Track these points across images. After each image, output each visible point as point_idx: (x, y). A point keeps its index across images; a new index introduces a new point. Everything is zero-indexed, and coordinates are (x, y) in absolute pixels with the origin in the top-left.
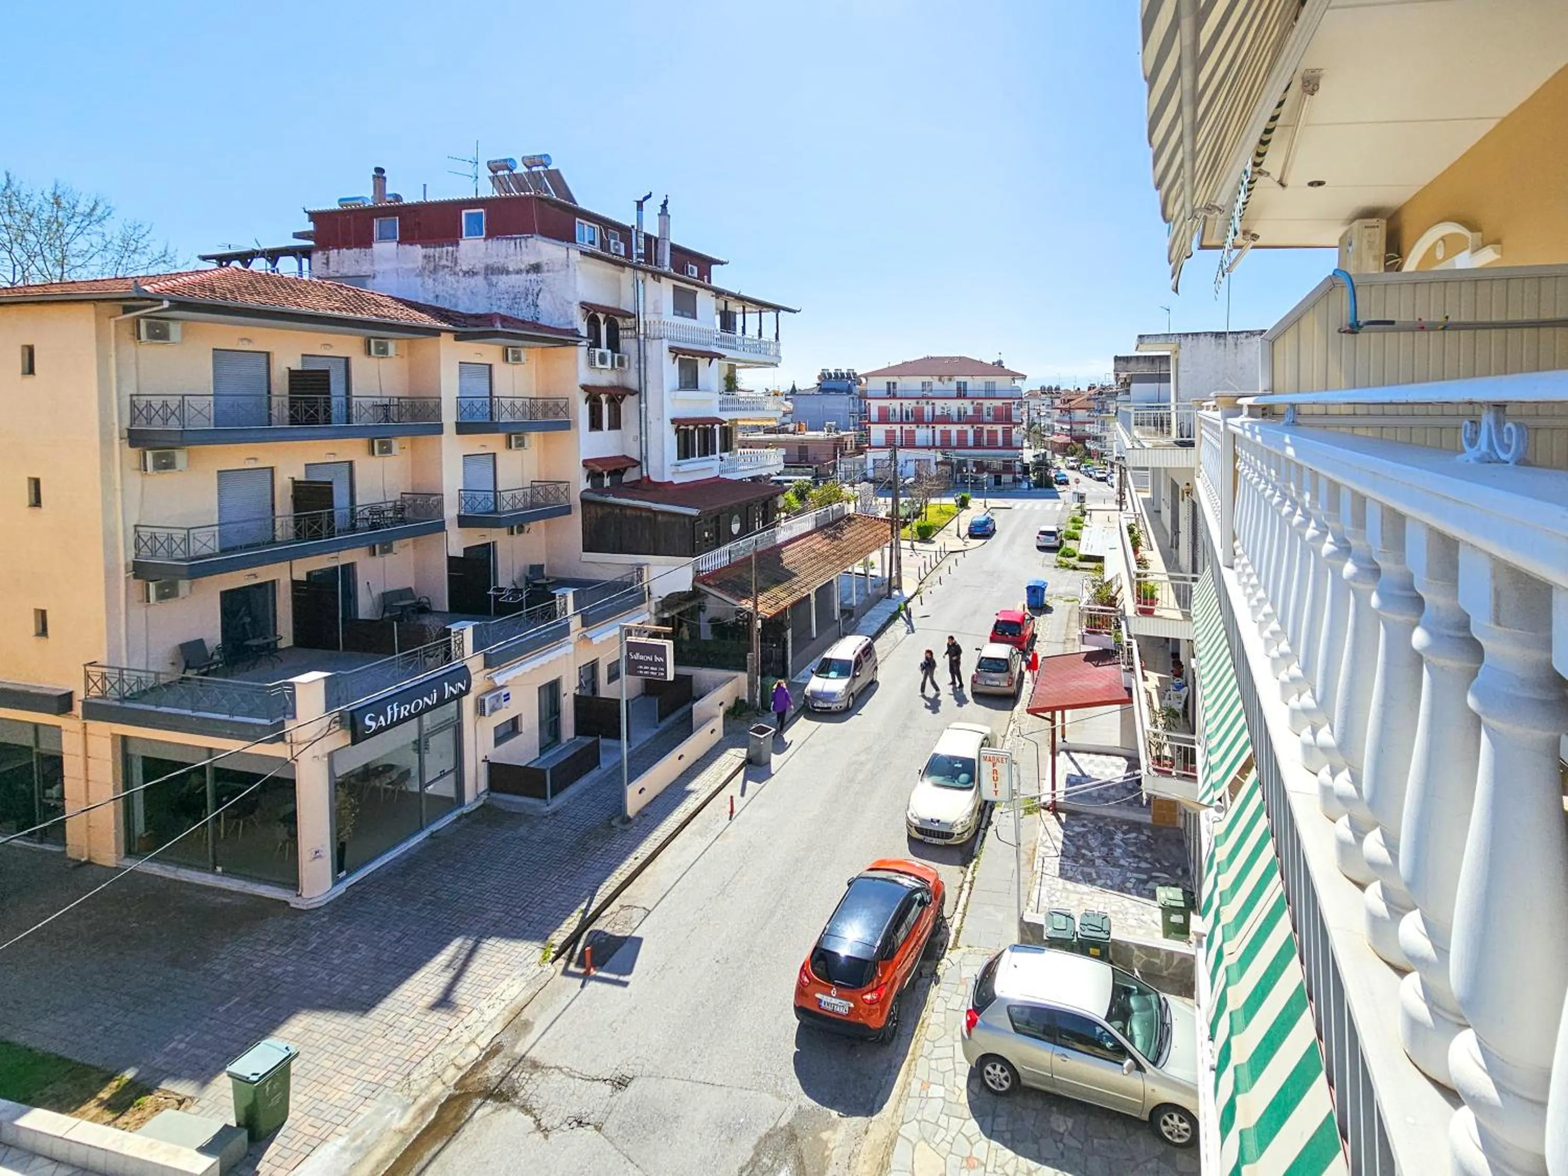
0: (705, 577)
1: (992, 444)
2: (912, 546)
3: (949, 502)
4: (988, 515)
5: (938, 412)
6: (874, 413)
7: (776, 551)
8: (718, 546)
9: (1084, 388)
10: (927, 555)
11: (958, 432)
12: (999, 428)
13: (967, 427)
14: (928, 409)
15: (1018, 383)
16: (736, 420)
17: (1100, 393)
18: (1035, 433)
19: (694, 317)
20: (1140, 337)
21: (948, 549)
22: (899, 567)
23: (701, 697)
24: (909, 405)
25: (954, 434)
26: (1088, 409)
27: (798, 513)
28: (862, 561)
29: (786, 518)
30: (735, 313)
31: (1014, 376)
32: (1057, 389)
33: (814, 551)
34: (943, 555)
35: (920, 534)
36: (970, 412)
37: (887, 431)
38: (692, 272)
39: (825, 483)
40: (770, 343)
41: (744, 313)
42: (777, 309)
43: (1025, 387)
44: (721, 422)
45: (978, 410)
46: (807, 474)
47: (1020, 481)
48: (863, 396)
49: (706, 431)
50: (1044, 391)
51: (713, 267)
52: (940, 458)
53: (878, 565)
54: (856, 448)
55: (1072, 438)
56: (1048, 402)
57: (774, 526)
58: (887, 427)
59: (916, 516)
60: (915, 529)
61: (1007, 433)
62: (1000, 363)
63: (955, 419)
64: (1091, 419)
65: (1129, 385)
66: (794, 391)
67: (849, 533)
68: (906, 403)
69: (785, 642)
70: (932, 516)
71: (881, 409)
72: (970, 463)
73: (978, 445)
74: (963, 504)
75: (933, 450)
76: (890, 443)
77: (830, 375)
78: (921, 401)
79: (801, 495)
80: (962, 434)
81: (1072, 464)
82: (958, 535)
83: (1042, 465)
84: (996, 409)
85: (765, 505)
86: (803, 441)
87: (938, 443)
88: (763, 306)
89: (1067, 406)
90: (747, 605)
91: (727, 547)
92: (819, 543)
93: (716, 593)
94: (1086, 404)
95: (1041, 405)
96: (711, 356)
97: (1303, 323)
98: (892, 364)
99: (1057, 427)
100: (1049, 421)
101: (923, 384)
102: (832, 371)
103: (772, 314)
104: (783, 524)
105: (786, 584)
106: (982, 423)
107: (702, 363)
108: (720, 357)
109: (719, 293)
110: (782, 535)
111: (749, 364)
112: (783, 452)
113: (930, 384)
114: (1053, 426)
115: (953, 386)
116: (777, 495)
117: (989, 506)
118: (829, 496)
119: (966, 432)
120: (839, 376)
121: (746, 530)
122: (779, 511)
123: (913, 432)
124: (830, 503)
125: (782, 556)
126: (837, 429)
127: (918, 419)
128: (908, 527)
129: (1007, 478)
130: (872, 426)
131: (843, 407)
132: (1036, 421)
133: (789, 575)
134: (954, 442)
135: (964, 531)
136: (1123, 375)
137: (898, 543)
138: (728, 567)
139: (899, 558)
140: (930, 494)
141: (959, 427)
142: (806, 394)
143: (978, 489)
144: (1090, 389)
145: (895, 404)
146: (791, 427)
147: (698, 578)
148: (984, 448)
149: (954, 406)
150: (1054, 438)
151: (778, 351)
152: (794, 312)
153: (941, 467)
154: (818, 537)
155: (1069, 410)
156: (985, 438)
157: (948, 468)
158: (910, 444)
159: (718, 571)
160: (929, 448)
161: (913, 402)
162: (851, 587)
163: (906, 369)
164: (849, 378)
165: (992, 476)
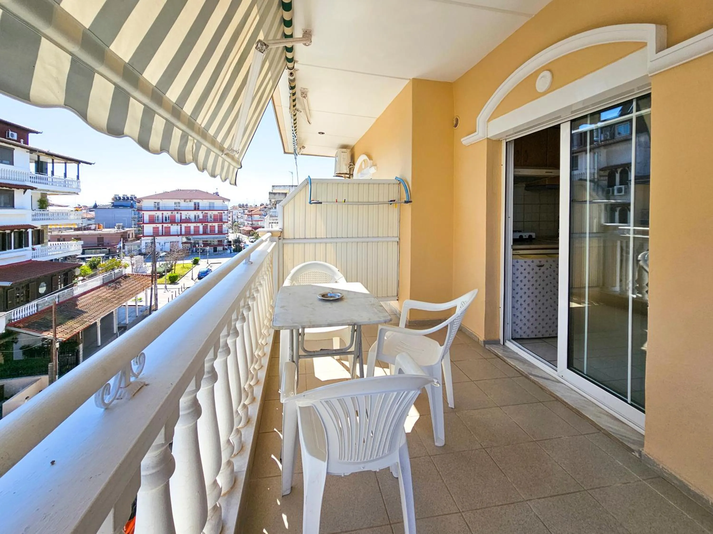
0: (16, 323)
1: (212, 232)
2: (166, 287)
3: (189, 262)
4: (209, 267)
5: (183, 217)
6: (146, 218)
7: (74, 300)
8: (28, 302)
9: (259, 205)
10: (174, 290)
11: (195, 227)
12: (216, 225)
13: (199, 224)
14: (178, 216)
15: (226, 203)
16: (47, 225)
17: (265, 208)
18: (235, 226)
19: (12, 163)
20: (273, 186)
21: (186, 286)
22: (156, 299)
23: (12, 396)
24: (167, 214)
25: (192, 228)
26: (260, 215)
27: (92, 276)
28: (134, 298)
29: (82, 280)
30: (47, 163)
31: (224, 199)
32: (247, 205)
33: (100, 297)
34: (183, 290)
35: (170, 280)
36: (201, 217)
37: (154, 228)
38: (12, 135)
39: (113, 257)
40: (72, 181)
41: (53, 163)
42: (78, 162)
43: (230, 205)
44: (32, 227)
45: (205, 216)
46: (103, 253)
47: (226, 249)
48: (140, 209)
49: (20, 233)
50: (240, 206)
51: (30, 135)
52: (184, 240)
53: (144, 299)
54: (136, 236)
55: (253, 228)
56: (242, 211)
57: (72, 286)
58: (154, 225)
59: (168, 271)
60: (168, 278)
61: (220, 227)
62: (217, 193)
63: (193, 220)
64: (261, 219)
65: (276, 205)
66: (95, 206)
67: (124, 284)
68: (165, 213)
69: (78, 352)
70: (178, 269)
71: (150, 216)
72: (201, 242)
73: (205, 233)
74: (196, 262)
75: (180, 237)
76: (156, 234)
77: (120, 198)
78: (173, 212)
79: (94, 266)
80: (197, 228)
81: (252, 240)
82: (192, 279)
83: (238, 241)
84: (215, 215)
85: (66, 274)
86: (100, 235)
87: (183, 233)
88: (67, 160)
89: (250, 213)
90: (48, 335)
91: (35, 302)
92: (105, 292)
93: (24, 331)
94: (260, 213)
95: (238, 212)
96: (25, 188)
97: (296, 197)
98: (157, 193)
99: (246, 223)
100: (242, 220)
101: (175, 203)
102: (121, 196)
103: (75, 165)
104: (80, 283)
105: (79, 319)
106: (208, 222)
107: (18, 193)
108: (32, 188)
109: (32, 151)
110: (77, 290)
111: (55, 193)
112: (82, 242)
113: (179, 203)
114: (244, 223)
115: (192, 205)
116: (75, 268)
117: (209, 263)
118: (112, 266)
119: (199, 227)
120: (126, 199)
121: (50, 290)
122: (77, 277)
123: (170, 227)
124: (113, 269)
125: (78, 303)
126: (123, 228)
127: (173, 221)
128: (164, 277)
129: (220, 248)
130: (145, 225)
131: (128, 216)
132: (236, 220)
133: (82, 312)
134: (192, 232)
135: (196, 276)
136: (273, 200)
137: (156, 286)
138: (36, 314)
139: (156, 295)
140: (177, 259)
141: (195, 225)
142: (104, 208)
143: (204, 254)
144: (261, 205)
145: (159, 214)
146: (93, 227)
147: (10, 323)
148: (208, 234)
149: (192, 214)
150: (245, 228)
151: (78, 186)
152: (90, 164)
153: (184, 245)
154: (103, 289)
155: (251, 215)
156: (209, 230)
157: (189, 245)
158: (167, 233)
159: (28, 317)
160: (178, 235)
161: (169, 213)
162: (126, 314)
163: (166, 195)
164: (132, 199)
165: (212, 248)
